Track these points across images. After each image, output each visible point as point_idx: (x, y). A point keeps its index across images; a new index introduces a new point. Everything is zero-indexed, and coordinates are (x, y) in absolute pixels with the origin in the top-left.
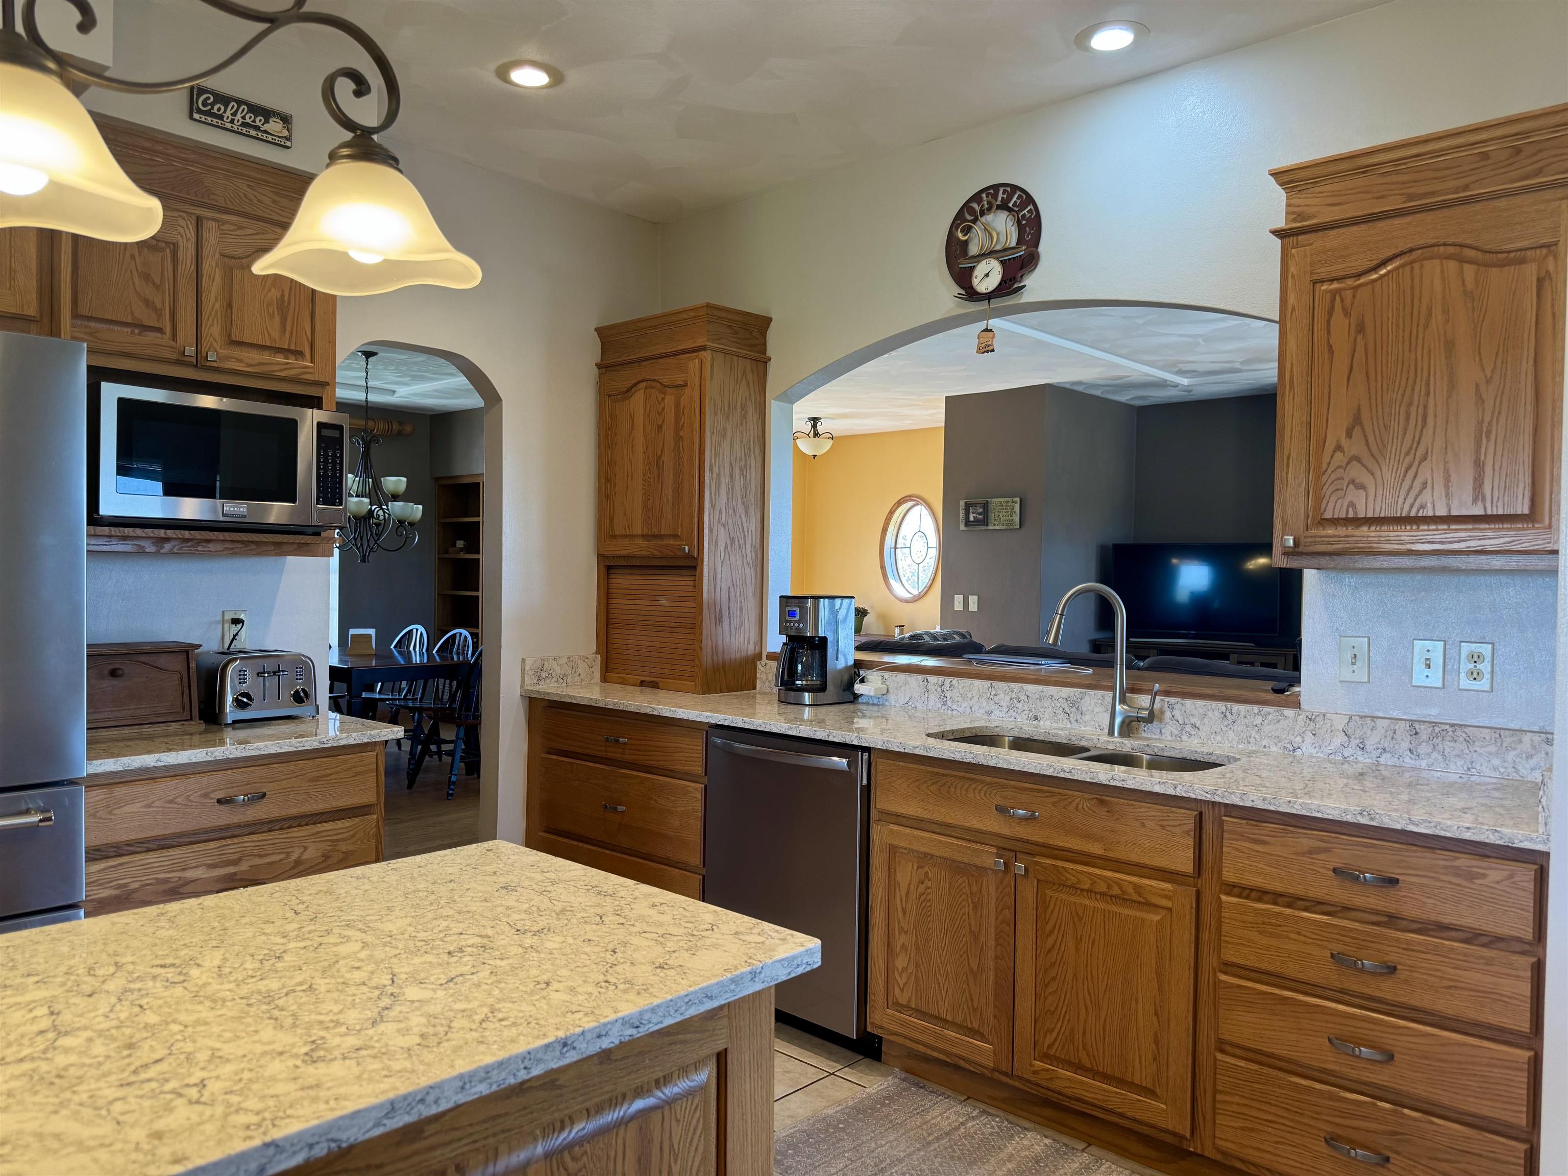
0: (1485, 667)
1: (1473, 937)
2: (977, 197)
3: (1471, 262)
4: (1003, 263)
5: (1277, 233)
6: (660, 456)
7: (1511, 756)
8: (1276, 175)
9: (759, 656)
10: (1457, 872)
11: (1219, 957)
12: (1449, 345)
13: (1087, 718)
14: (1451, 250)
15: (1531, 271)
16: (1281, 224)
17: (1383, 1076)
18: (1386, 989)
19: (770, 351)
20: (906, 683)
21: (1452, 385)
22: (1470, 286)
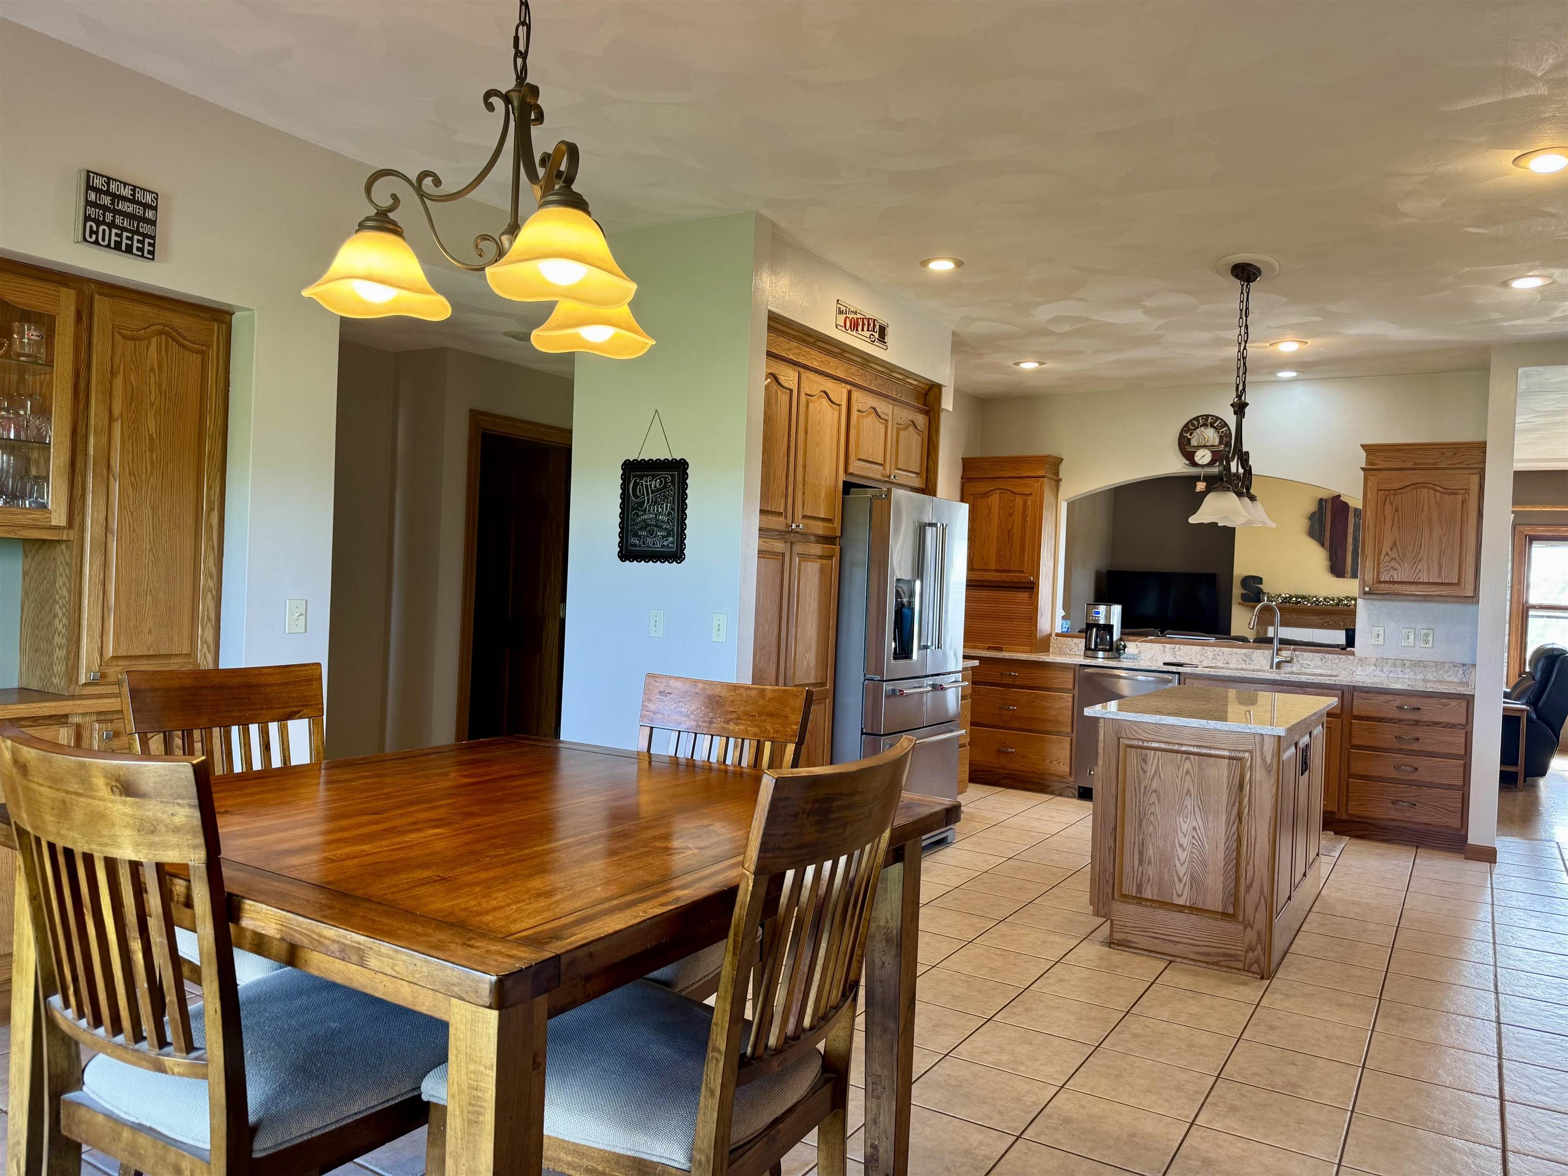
0: (1430, 638)
1: (1447, 725)
2: (1196, 419)
3: (1438, 491)
4: (1212, 452)
5: (1362, 469)
6: (1011, 530)
7: (1440, 672)
8: (1363, 446)
9: (1051, 634)
10: (1441, 704)
11: (1350, 742)
12: (1430, 521)
13: (1255, 662)
14: (1431, 486)
15: (1460, 497)
16: (1364, 465)
17: (1414, 777)
18: (1415, 747)
19: (1061, 476)
20: (1152, 648)
21: (1431, 535)
22: (1438, 500)
